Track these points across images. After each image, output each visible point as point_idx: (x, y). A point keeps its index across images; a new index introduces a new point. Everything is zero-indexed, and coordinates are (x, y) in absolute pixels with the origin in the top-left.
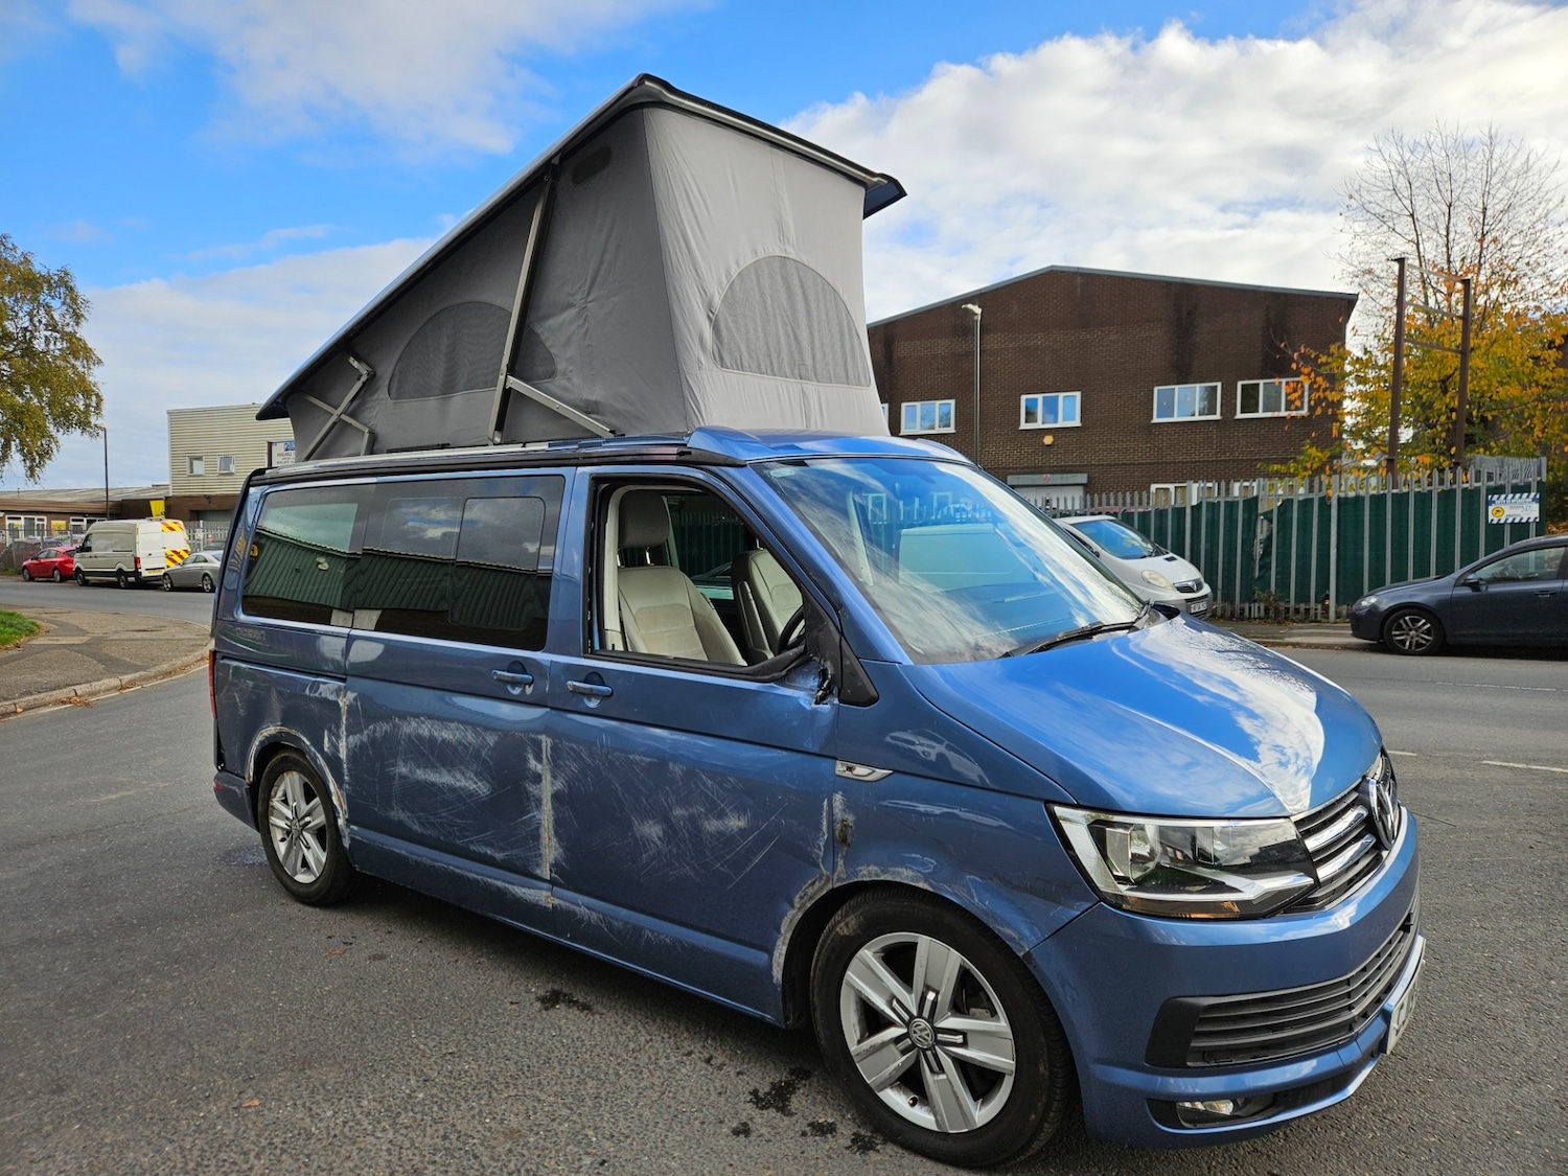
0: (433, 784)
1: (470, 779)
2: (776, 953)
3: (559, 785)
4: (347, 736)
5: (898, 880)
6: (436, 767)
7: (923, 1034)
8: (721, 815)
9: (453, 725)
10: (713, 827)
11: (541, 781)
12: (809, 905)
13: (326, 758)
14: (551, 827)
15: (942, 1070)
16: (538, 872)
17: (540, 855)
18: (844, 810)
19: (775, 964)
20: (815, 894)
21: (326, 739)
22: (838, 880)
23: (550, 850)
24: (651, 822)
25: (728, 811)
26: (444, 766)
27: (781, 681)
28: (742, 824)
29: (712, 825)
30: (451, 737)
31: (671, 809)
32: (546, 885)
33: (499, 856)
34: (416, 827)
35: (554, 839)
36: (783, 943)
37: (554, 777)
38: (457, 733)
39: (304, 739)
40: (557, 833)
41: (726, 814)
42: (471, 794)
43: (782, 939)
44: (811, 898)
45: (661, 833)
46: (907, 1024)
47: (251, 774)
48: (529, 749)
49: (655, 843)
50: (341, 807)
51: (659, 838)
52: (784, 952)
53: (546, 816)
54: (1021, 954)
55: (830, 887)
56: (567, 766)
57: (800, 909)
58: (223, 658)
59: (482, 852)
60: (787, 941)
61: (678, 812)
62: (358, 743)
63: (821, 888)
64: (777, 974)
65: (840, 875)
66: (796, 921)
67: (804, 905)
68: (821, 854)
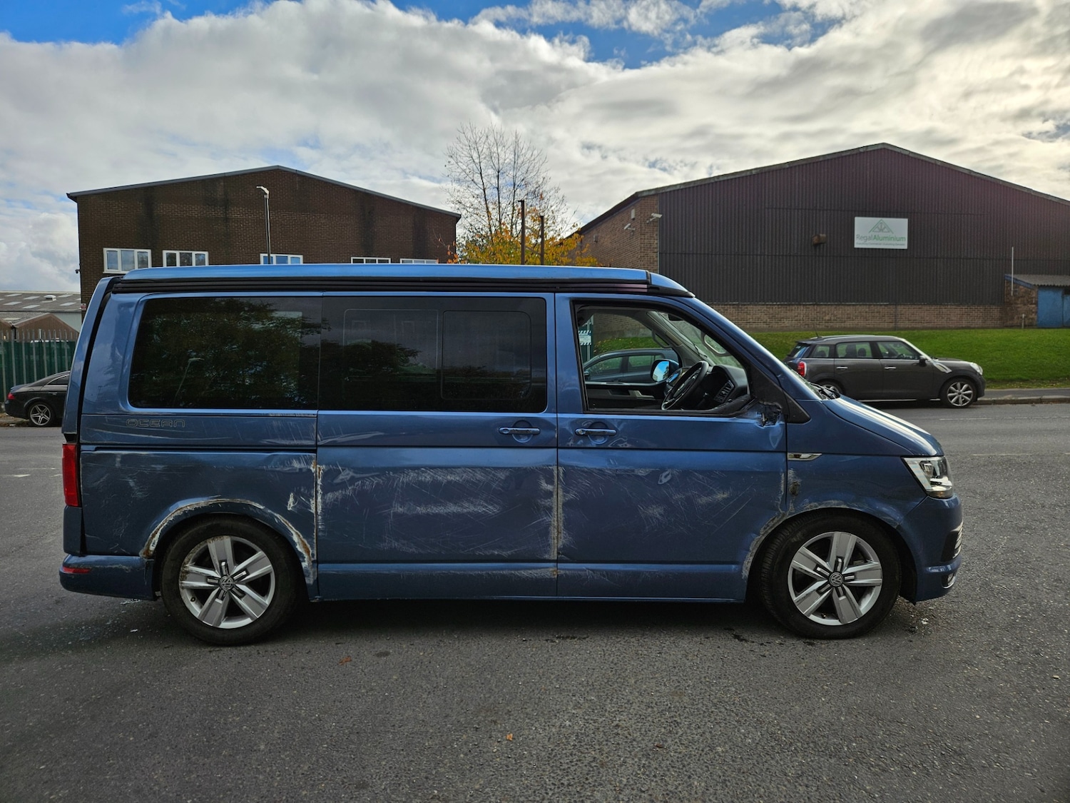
0: (436, 515)
1: (479, 505)
2: (746, 562)
3: (571, 496)
4: (323, 495)
5: (829, 506)
6: (441, 502)
7: (838, 579)
8: (710, 493)
9: (458, 470)
10: (704, 501)
11: (552, 496)
12: (770, 531)
13: (289, 516)
14: (561, 524)
15: (845, 593)
16: (546, 556)
17: (549, 545)
18: (795, 477)
19: (744, 568)
20: (774, 525)
21: (291, 500)
22: (789, 515)
23: (558, 539)
24: (654, 506)
25: (715, 490)
26: (450, 501)
27: (738, 416)
28: (725, 496)
29: (704, 500)
30: (458, 478)
31: (671, 496)
32: (551, 564)
33: (505, 554)
34: (413, 550)
35: (563, 533)
36: (751, 556)
37: (566, 491)
38: (465, 475)
39: (257, 505)
40: (566, 528)
41: (715, 493)
42: (477, 515)
43: (750, 554)
44: (772, 527)
45: (662, 512)
46: (827, 578)
47: (152, 548)
48: (541, 477)
49: (657, 518)
50: (308, 552)
51: (660, 515)
52: (751, 560)
53: (556, 519)
54: (895, 527)
55: (785, 518)
56: (579, 482)
57: (763, 535)
58: (96, 449)
59: (488, 554)
60: (754, 554)
61: (677, 497)
62: (340, 498)
63: (778, 521)
64: (746, 573)
65: (792, 511)
66: (759, 543)
67: (766, 532)
68: (779, 503)
